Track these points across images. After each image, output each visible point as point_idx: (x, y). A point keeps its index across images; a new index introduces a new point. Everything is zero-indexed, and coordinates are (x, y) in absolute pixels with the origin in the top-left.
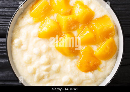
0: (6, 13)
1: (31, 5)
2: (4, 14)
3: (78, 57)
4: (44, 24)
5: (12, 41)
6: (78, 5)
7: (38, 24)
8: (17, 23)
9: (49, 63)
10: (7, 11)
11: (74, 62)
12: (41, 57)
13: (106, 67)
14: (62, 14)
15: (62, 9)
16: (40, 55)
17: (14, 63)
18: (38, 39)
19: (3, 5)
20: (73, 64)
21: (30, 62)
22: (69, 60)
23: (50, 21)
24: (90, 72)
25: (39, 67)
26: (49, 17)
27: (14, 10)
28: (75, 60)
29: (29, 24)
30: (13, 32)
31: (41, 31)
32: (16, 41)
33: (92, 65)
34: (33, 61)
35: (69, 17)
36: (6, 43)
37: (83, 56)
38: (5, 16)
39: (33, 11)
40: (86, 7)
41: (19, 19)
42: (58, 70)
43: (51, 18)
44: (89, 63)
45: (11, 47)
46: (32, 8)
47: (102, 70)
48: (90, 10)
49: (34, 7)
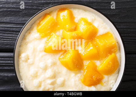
0: (14, 29)
1: (38, 22)
2: (12, 29)
3: (82, 71)
4: (50, 40)
5: (19, 55)
6: (82, 22)
7: (45, 40)
8: (24, 38)
9: (54, 77)
10: (15, 26)
11: (78, 77)
12: (47, 71)
13: (108, 81)
14: (67, 30)
15: (67, 26)
16: (45, 69)
17: (20, 77)
18: (44, 53)
19: (11, 21)
20: (77, 79)
21: (36, 76)
22: (73, 75)
23: (55, 36)
24: (93, 86)
25: (44, 81)
26: (55, 33)
27: (21, 26)
28: (79, 75)
29: (36, 39)
30: (20, 46)
31: (47, 46)
32: (23, 56)
33: (95, 79)
34: (39, 74)
35: (74, 33)
36: (13, 57)
37: (86, 70)
38: (13, 31)
39: (40, 27)
40: (90, 24)
41: (27, 34)
42: (62, 84)
43: (57, 34)
44: (92, 77)
45: (18, 61)
46: (39, 24)
47: (105, 84)
48: (93, 27)
49: (40, 23)
